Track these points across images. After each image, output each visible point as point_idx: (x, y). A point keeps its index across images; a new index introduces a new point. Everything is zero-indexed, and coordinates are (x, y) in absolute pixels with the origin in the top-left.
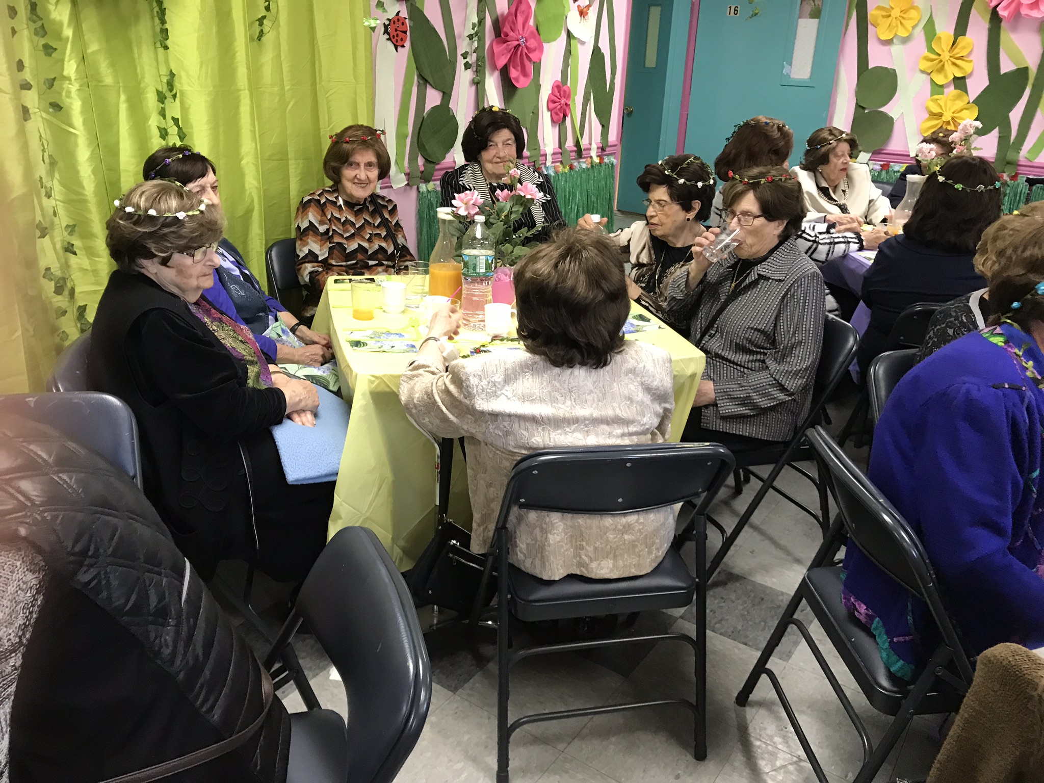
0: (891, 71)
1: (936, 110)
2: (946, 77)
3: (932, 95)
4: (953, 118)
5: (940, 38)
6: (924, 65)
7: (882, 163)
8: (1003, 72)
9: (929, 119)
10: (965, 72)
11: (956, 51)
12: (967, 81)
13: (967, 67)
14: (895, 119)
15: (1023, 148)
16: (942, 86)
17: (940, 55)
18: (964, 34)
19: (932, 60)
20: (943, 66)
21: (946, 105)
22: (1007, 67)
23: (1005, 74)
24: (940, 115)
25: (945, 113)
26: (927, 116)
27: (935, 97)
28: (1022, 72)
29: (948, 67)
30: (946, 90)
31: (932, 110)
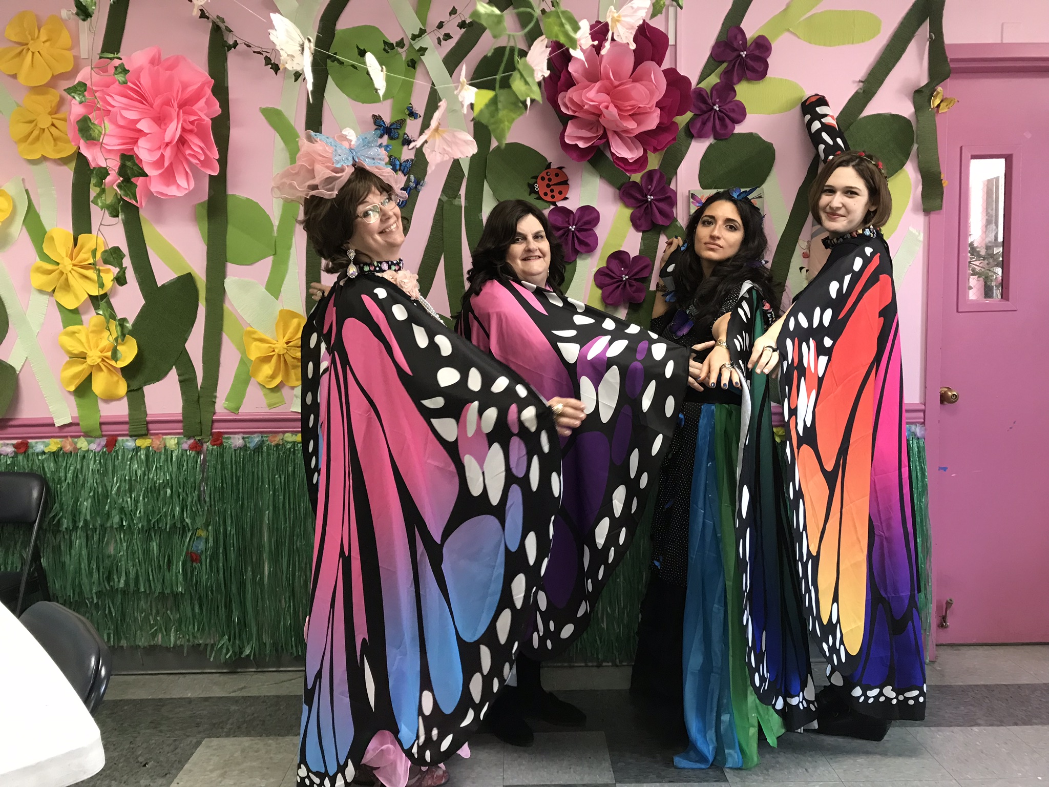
1: (77, 349)
2: (76, 296)
3: (65, 327)
4: (103, 360)
5: (52, 239)
6: (38, 280)
7: (15, 442)
8: (159, 285)
9: (70, 364)
11: (82, 256)
12: (112, 301)
14: (18, 369)
15: (218, 394)
16: (76, 311)
17: (58, 264)
18: (89, 230)
19: (50, 272)
20: (67, 280)
21: (88, 341)
22: (164, 275)
23: (163, 285)
24: (83, 357)
25: (90, 353)
26: (68, 359)
27: (71, 328)
28: (186, 281)
29: (74, 280)
30: (84, 318)
31: (70, 349)
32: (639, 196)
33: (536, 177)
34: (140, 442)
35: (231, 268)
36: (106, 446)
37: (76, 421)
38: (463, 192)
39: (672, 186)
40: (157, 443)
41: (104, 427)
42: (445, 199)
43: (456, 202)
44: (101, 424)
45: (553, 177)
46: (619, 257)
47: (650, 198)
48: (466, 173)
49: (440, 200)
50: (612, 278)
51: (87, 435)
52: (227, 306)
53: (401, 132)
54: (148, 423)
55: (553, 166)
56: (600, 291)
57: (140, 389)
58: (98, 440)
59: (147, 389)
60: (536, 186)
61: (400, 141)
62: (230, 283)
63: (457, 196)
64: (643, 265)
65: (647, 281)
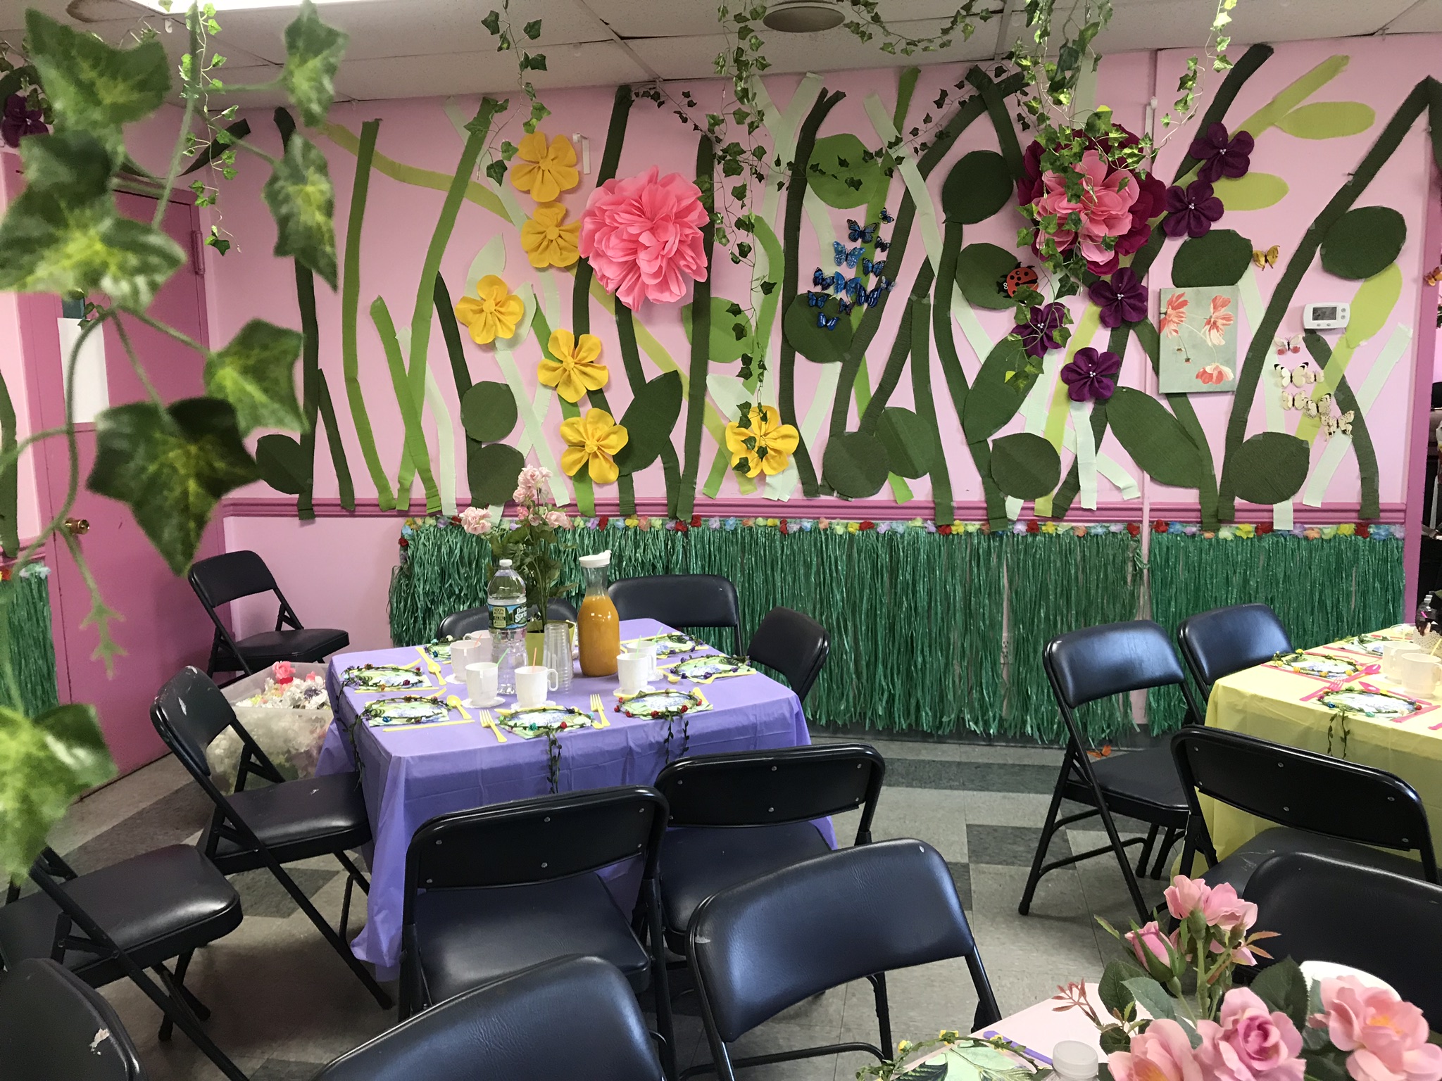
0: (504, 388)
1: (574, 438)
2: (577, 391)
3: (565, 419)
4: (599, 448)
5: (556, 339)
6: (543, 376)
8: (647, 381)
9: (570, 452)
10: (599, 383)
11: (582, 354)
12: (606, 395)
13: (600, 377)
14: (525, 456)
15: (698, 481)
16: (575, 405)
17: (561, 362)
18: (587, 332)
19: (555, 369)
20: (569, 376)
21: (586, 430)
22: (651, 372)
23: (652, 381)
24: (582, 446)
25: (588, 442)
26: (567, 447)
27: (570, 420)
28: (673, 377)
29: (576, 377)
30: (581, 409)
31: (571, 438)
32: (1108, 294)
33: (1005, 276)
34: (629, 522)
35: (712, 365)
36: (599, 525)
37: (574, 502)
38: (932, 292)
39: (1144, 283)
40: (643, 522)
41: (597, 508)
42: (915, 298)
43: (925, 301)
44: (596, 505)
45: (1022, 276)
46: (1087, 353)
47: (1120, 296)
48: (936, 273)
49: (909, 299)
50: (1080, 374)
51: (583, 515)
52: (707, 400)
53: (874, 236)
54: (636, 505)
55: (1022, 265)
56: (1066, 387)
57: (630, 474)
58: (592, 520)
59: (634, 475)
60: (1006, 286)
61: (873, 244)
62: (710, 380)
63: (926, 295)
64: (1112, 361)
65: (1115, 377)
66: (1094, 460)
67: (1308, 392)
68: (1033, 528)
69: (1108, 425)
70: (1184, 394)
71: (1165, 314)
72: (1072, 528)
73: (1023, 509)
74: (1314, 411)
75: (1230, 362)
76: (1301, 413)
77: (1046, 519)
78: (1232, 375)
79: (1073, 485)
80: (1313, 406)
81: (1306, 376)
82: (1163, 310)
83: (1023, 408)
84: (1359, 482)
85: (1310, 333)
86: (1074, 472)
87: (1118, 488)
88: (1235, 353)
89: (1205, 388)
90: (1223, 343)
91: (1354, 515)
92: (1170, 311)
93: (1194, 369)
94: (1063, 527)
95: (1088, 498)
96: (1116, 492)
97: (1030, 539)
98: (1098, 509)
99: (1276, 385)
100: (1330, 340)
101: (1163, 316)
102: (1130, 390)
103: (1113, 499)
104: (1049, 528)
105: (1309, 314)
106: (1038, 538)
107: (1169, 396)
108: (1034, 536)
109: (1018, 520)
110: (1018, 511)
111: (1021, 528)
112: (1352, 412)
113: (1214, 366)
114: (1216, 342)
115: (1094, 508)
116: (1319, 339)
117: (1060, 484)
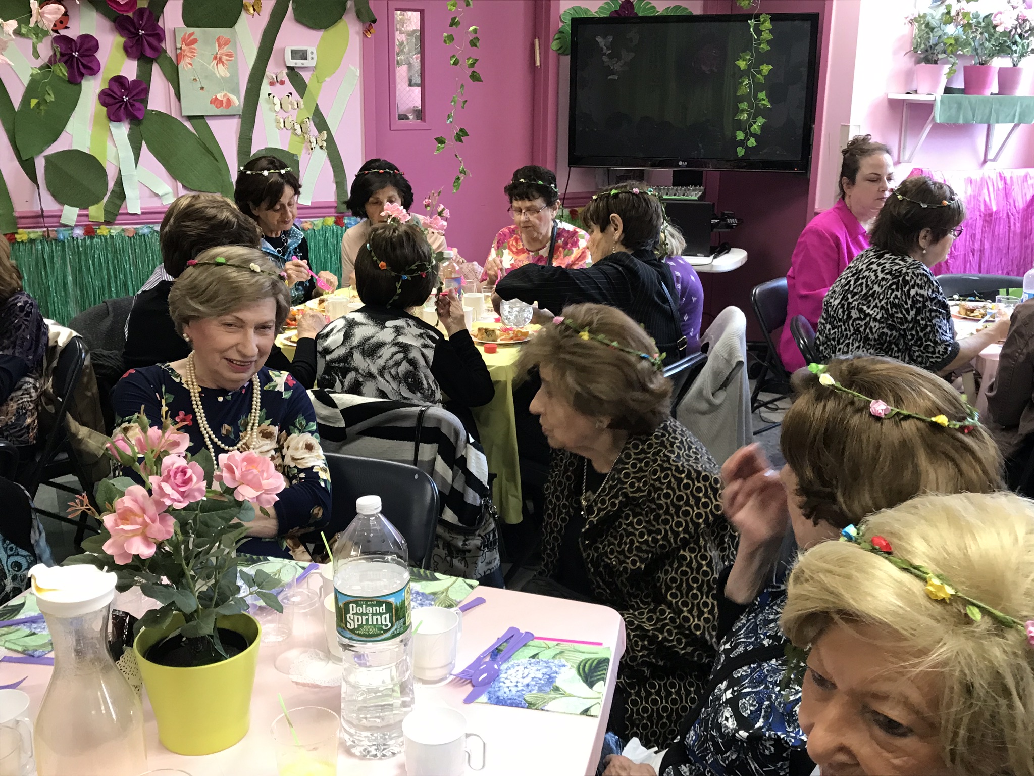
32: (133, 30)
39: (160, 24)
46: (119, 80)
47: (141, 32)
50: (115, 98)
56: (105, 109)
64: (140, 89)
65: (145, 101)
66: (135, 172)
67: (294, 116)
68: (90, 232)
69: (144, 142)
70: (202, 117)
71: (181, 49)
72: (123, 230)
73: (79, 215)
74: (299, 131)
75: (236, 92)
76: (290, 132)
77: (99, 224)
78: (238, 101)
79: (120, 194)
80: (298, 127)
81: (292, 104)
82: (179, 46)
83: (69, 127)
84: (335, 185)
85: (291, 69)
86: (119, 183)
87: (157, 195)
88: (238, 84)
89: (218, 112)
90: (228, 75)
91: (333, 210)
92: (184, 47)
93: (207, 97)
94: (115, 230)
95: (134, 204)
96: (156, 199)
97: (88, 242)
98: (143, 213)
99: (270, 109)
100: (306, 76)
101: (179, 51)
102: (159, 113)
103: (154, 204)
104: (104, 231)
105: (288, 55)
106: (95, 240)
107: (190, 118)
108: (92, 238)
109: (76, 226)
110: (75, 218)
111: (79, 232)
112: (325, 132)
113: (223, 94)
114: (223, 74)
115: (139, 212)
116: (298, 75)
117: (108, 194)
